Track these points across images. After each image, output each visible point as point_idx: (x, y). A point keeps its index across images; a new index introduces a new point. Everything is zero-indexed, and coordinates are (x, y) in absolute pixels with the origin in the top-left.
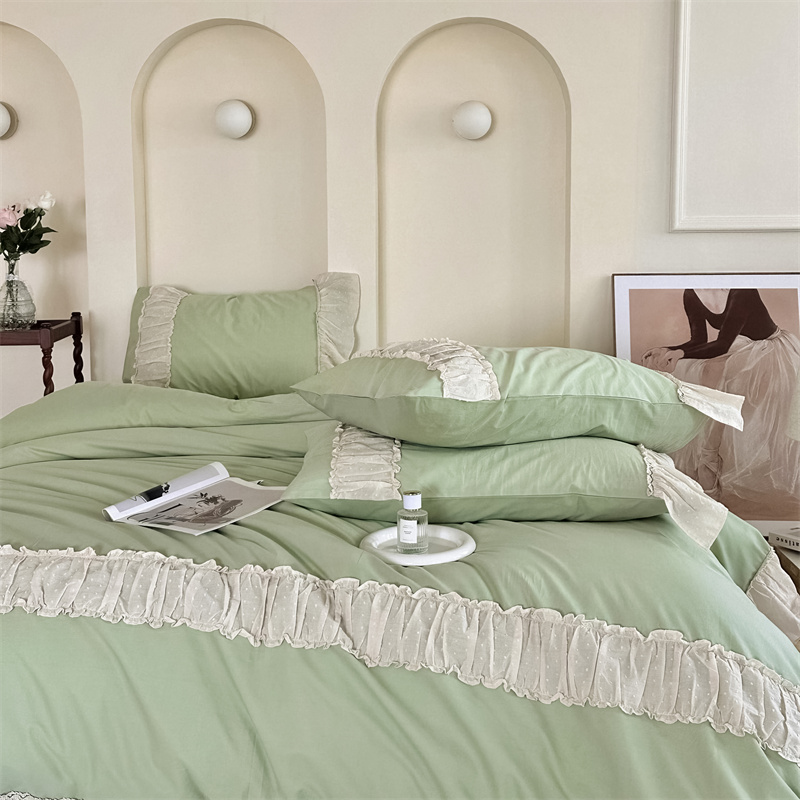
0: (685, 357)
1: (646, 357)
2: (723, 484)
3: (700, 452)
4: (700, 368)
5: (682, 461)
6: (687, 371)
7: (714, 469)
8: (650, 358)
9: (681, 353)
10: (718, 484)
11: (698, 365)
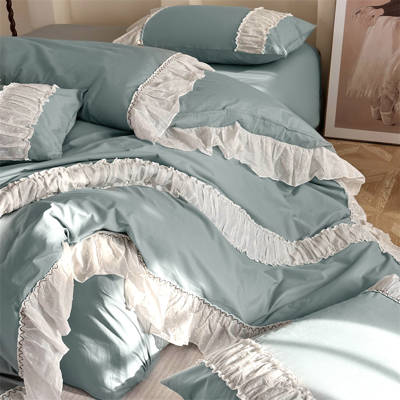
0: (384, 15)
1: (356, 14)
2: (397, 109)
3: (384, 86)
4: (394, 23)
5: (370, 91)
6: (384, 25)
7: (392, 98)
8: (359, 14)
9: (382, 11)
10: (393, 109)
11: (393, 20)
